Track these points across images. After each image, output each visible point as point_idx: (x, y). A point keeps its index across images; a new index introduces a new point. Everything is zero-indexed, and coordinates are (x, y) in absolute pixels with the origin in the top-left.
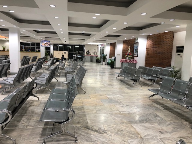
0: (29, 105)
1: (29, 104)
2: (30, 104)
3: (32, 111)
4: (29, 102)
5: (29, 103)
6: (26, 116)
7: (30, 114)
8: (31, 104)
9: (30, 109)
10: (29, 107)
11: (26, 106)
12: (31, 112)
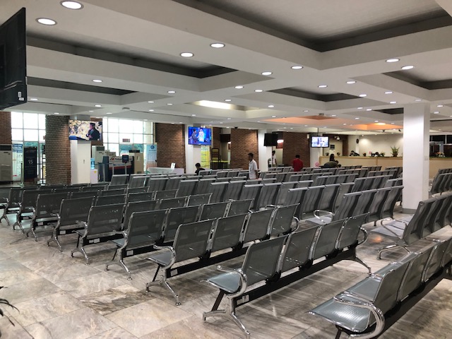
0: (439, 303)
1: (441, 301)
2: (443, 300)
3: (444, 323)
4: (440, 295)
5: (441, 298)
6: (429, 331)
7: (439, 331)
8: (445, 303)
9: (442, 314)
10: (440, 308)
11: (431, 303)
12: (441, 325)
